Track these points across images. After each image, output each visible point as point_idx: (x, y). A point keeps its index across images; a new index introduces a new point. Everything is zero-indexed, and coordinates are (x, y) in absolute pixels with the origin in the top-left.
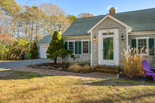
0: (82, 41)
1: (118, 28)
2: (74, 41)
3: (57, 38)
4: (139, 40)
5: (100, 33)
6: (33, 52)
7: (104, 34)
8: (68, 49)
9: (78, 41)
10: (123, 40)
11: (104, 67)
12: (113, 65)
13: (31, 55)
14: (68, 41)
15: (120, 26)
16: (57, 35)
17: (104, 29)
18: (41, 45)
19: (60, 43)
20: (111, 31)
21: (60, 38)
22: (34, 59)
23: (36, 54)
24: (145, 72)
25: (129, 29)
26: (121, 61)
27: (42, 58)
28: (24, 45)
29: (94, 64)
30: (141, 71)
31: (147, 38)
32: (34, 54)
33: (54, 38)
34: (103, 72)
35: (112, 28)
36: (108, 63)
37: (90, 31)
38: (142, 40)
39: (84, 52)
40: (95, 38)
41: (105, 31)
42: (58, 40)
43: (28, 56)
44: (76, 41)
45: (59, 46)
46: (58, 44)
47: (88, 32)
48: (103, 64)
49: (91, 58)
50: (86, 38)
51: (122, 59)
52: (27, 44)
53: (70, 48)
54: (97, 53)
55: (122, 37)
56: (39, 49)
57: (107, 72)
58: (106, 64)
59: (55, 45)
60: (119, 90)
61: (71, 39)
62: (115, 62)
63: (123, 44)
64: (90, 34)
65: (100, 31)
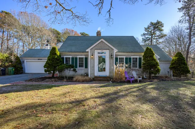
0: (78, 57)
1: (108, 49)
2: (71, 57)
3: (56, 54)
4: (120, 58)
5: (96, 52)
6: (17, 66)
7: (99, 53)
8: (65, 63)
9: (74, 57)
10: (112, 58)
11: (100, 77)
12: (105, 75)
13: (14, 70)
14: (65, 57)
15: (110, 48)
16: (55, 50)
17: (99, 49)
18: (27, 59)
19: (59, 58)
20: (104, 51)
21: (58, 53)
22: (17, 74)
23: (21, 69)
24: (126, 78)
25: (115, 50)
26: (110, 72)
27: (27, 72)
28: (1, 58)
29: (92, 76)
30: (123, 78)
31: (124, 57)
32: (19, 68)
33: (52, 54)
34: (100, 80)
35: (105, 49)
36: (102, 74)
37: (88, 50)
38: (121, 58)
39: (79, 66)
40: (92, 55)
41: (100, 51)
42: (57, 56)
43: (10, 71)
44: (73, 57)
45: (58, 61)
46: (57, 59)
47: (87, 51)
48: (98, 75)
49: (89, 71)
50: (82, 55)
51: (111, 71)
52: (6, 57)
53: (66, 63)
54: (94, 67)
55: (112, 56)
56: (23, 63)
57: (103, 80)
58: (100, 75)
59: (54, 60)
60: (117, 88)
61: (68, 55)
62: (107, 73)
63: (112, 61)
64: (88, 52)
65: (96, 51)
